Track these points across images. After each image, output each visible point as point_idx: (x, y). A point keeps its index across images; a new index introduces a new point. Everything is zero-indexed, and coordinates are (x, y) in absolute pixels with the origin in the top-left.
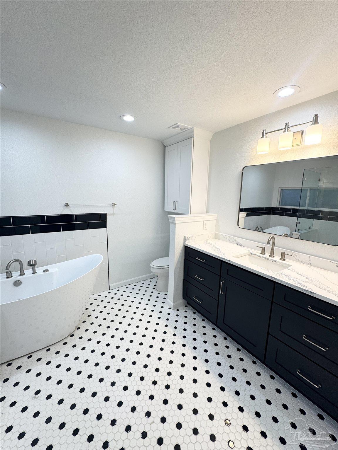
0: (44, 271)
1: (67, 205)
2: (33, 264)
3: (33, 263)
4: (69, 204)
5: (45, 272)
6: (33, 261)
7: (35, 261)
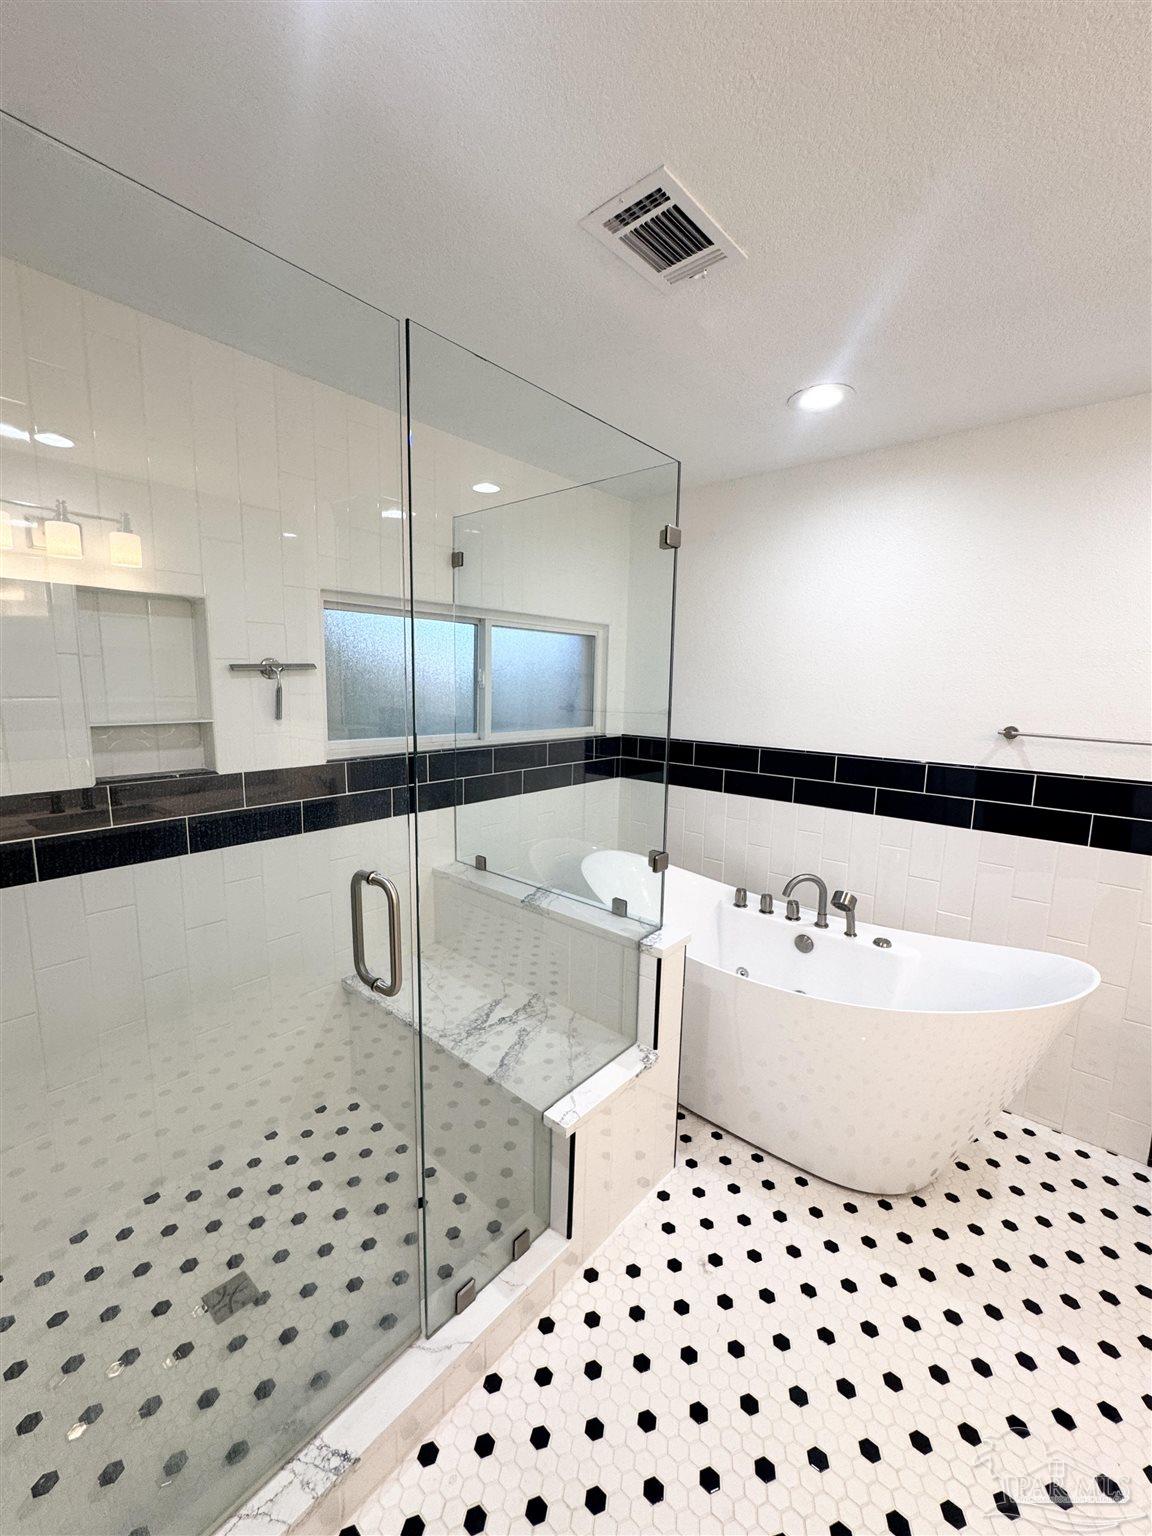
0: (877, 942)
1: (1010, 734)
2: (843, 904)
3: (846, 903)
4: (1021, 730)
5: (878, 945)
6: (847, 894)
7: (853, 900)
